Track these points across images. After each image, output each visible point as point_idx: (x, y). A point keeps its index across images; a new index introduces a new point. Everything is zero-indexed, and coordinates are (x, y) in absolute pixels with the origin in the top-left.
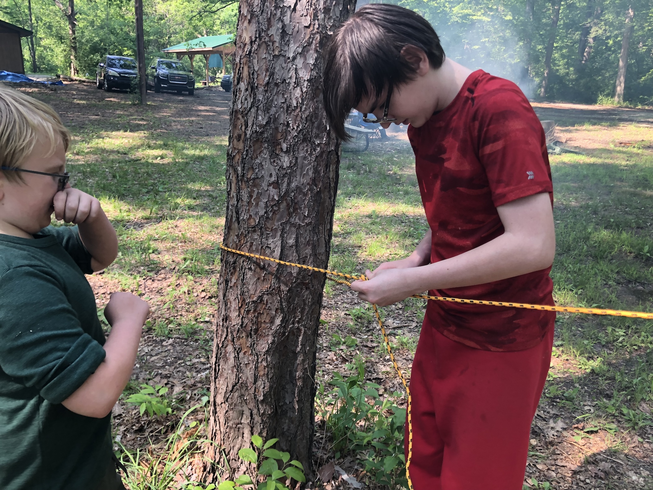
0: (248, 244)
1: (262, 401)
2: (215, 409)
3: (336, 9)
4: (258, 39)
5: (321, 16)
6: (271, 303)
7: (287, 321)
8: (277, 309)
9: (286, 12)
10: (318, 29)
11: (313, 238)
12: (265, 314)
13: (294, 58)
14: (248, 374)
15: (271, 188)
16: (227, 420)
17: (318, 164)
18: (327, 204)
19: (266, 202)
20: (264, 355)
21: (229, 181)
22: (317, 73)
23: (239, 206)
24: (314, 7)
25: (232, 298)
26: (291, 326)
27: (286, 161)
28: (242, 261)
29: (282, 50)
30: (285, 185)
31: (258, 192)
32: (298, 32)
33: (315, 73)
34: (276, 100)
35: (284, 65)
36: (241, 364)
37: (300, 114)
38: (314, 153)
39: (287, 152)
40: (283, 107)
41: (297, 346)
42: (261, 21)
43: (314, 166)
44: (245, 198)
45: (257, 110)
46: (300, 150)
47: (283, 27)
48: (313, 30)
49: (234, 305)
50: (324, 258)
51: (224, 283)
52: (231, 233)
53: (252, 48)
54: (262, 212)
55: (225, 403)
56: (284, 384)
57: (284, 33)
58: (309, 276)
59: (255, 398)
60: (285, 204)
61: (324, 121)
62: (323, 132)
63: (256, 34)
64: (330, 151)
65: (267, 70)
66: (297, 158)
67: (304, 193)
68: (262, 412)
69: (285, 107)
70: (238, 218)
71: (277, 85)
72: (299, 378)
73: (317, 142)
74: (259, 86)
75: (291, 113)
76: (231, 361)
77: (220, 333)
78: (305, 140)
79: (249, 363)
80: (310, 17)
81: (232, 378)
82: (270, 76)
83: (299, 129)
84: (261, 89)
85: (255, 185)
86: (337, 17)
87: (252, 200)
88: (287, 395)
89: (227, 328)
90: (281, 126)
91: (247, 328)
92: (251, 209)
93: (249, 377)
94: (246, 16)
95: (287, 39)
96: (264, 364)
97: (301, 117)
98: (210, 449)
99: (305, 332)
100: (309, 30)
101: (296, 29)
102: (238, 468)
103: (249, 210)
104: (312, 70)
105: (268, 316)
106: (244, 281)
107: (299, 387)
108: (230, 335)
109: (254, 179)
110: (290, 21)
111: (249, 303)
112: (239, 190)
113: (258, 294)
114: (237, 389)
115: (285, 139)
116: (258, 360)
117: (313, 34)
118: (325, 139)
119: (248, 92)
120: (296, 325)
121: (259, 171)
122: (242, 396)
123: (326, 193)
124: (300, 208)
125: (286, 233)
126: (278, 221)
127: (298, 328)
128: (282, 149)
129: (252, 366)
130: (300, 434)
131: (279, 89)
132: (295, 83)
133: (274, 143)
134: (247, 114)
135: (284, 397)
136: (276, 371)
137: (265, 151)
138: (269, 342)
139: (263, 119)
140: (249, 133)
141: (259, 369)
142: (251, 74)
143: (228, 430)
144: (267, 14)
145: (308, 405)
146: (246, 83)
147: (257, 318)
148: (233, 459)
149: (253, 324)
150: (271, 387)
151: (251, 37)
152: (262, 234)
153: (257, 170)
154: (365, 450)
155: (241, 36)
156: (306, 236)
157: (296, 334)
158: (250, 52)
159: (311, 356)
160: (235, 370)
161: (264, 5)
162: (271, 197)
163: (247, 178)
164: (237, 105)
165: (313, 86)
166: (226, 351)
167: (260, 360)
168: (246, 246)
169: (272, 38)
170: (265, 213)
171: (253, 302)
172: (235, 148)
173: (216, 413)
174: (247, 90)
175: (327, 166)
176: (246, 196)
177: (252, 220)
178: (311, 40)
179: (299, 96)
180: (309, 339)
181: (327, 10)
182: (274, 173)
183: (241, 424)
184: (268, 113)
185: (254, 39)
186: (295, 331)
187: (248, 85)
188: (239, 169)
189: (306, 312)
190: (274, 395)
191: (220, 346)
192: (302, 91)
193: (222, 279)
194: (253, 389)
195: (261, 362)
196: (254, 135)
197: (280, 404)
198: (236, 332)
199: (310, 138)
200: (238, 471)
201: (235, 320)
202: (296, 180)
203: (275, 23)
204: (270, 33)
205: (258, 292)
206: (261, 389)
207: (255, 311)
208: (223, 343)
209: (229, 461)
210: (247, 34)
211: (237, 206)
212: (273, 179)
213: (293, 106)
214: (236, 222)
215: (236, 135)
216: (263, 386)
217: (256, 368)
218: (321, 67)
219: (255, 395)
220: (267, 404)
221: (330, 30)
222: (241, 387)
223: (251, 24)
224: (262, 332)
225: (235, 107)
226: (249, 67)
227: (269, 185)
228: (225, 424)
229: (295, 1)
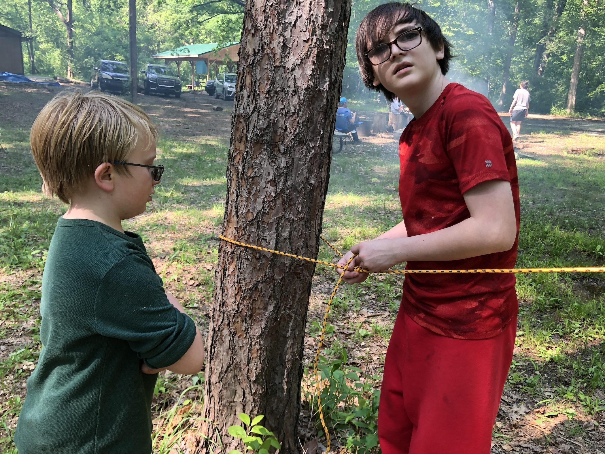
0: (246, 236)
1: (255, 382)
2: (210, 388)
3: (332, 26)
4: (260, 52)
5: (319, 32)
6: (265, 291)
7: (279, 307)
8: (270, 297)
9: (287, 27)
10: (316, 43)
11: (305, 232)
12: (260, 301)
13: (293, 69)
14: (242, 356)
15: (268, 185)
16: (221, 398)
17: (311, 165)
18: (318, 201)
19: (264, 198)
20: (258, 339)
21: (230, 178)
22: (313, 83)
23: (238, 201)
24: (312, 23)
25: (229, 285)
26: (283, 312)
27: (283, 161)
28: (239, 252)
29: (282, 61)
30: (281, 183)
31: (257, 189)
32: (297, 45)
33: (312, 83)
34: (276, 106)
35: (284, 75)
36: (235, 346)
37: (297, 119)
38: (308, 154)
39: (285, 153)
40: (281, 113)
41: (288, 331)
42: (264, 35)
43: (308, 166)
44: (244, 194)
45: (258, 115)
46: (296, 152)
47: (284, 40)
48: (311, 44)
49: (231, 292)
50: (314, 250)
51: (222, 271)
52: (230, 226)
53: (255, 59)
54: (259, 208)
55: (219, 382)
56: (274, 366)
57: (285, 47)
58: (301, 266)
59: (247, 378)
60: (280, 200)
61: (318, 126)
62: (317, 136)
63: (259, 46)
64: (323, 154)
65: (268, 79)
66: (293, 159)
67: (298, 191)
68: (254, 391)
69: (284, 113)
70: (237, 213)
71: (276, 92)
72: (289, 361)
73: (312, 145)
74: (261, 93)
75: (289, 118)
76: (227, 344)
77: (217, 317)
78: (301, 143)
79: (243, 346)
80: (309, 32)
81: (227, 359)
82: (271, 84)
83: (296, 133)
84: (263, 96)
85: (254, 183)
86: (333, 33)
87: (251, 196)
88: (276, 377)
89: (224, 313)
90: (280, 130)
91: (242, 313)
92: (249, 205)
93: (243, 359)
94: (250, 31)
95: (287, 52)
96: (257, 347)
97: (298, 122)
98: (203, 425)
99: (295, 318)
100: (307, 45)
101: (296, 43)
102: (230, 443)
103: (247, 205)
104: (309, 80)
105: (262, 303)
106: (241, 270)
107: (288, 369)
108: (226, 320)
109: (253, 177)
110: (291, 36)
111: (245, 290)
112: (239, 187)
113: (254, 282)
114: (231, 370)
115: (283, 141)
116: (251, 343)
117: (311, 48)
118: (318, 142)
119: (250, 99)
120: (287, 311)
121: (258, 170)
122: (235, 376)
123: (318, 191)
124: (295, 204)
125: (281, 226)
126: (274, 216)
127: (289, 315)
128: (279, 151)
129: (246, 348)
130: (287, 413)
131: (279, 96)
132: (293, 91)
133: (272, 145)
134: (248, 118)
135: (274, 378)
136: (268, 354)
137: (264, 152)
138: (263, 327)
139: (263, 124)
140: (250, 135)
141: (253, 351)
142: (254, 83)
143: (221, 408)
144: (270, 28)
145: (295, 385)
146: (248, 91)
147: (252, 304)
148: (225, 435)
149: (248, 310)
150: (263, 369)
151: (254, 49)
152: (259, 227)
153: (256, 169)
154: (345, 429)
155: (244, 48)
156: (299, 230)
157: (287, 319)
158: (253, 62)
159: (300, 341)
160: (230, 352)
161: (267, 21)
162: (268, 194)
163: (247, 176)
164: (240, 110)
165: (310, 94)
166: (222, 334)
167: (253, 343)
168: (244, 237)
169: (273, 50)
170: (263, 208)
171: (249, 289)
172: (236, 149)
173: (210, 392)
174: (249, 96)
175: (320, 167)
176: (245, 192)
177: (250, 214)
178: (309, 53)
179: (296, 103)
180: (299, 325)
181: (324, 27)
182: (272, 173)
183: (234, 402)
184: (268, 118)
185: (257, 51)
186: (286, 317)
187: (250, 92)
188: (240, 168)
189: (297, 300)
190: (265, 376)
191: (217, 329)
192: (299, 99)
193: (220, 268)
194: (246, 370)
195: (255, 345)
196: (255, 138)
197: (270, 385)
198: (232, 316)
199: (306, 141)
200: (230, 446)
201: (232, 305)
202: (292, 179)
203: (277, 37)
204: (272, 46)
205: (254, 280)
206: (254, 370)
207: (250, 298)
208: (219, 327)
209: (221, 437)
210: (250, 47)
211: (236, 201)
212: (271, 177)
213: (291, 112)
214: (235, 216)
215: (238, 137)
216: (256, 367)
217: (250, 350)
218: (317, 78)
219: (248, 376)
220: (258, 384)
221: (326, 45)
222: (235, 368)
223: (255, 38)
224: (256, 317)
225: (238, 112)
226: (252, 76)
227: (267, 183)
228: (219, 402)
229: (295, 18)
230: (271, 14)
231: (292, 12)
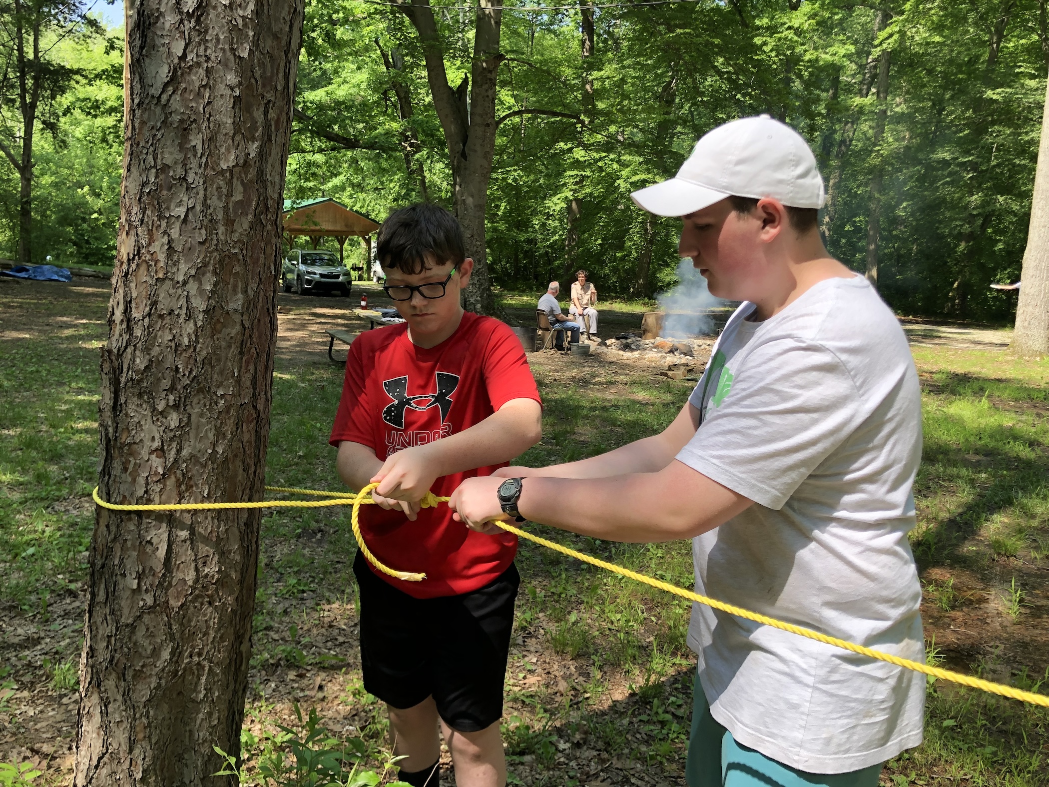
1: (142, 781)
3: (243, 220)
4: (136, 258)
5: (220, 229)
6: (155, 626)
7: (180, 653)
9: (174, 223)
10: (216, 245)
11: (219, 527)
13: (185, 283)
14: (121, 738)
15: (153, 457)
17: (221, 423)
18: (240, 478)
19: (147, 477)
20: (144, 707)
22: (217, 302)
23: (111, 482)
24: (210, 217)
26: (188, 660)
27: (174, 419)
29: (168, 272)
30: (173, 452)
31: (135, 464)
32: (190, 249)
33: (214, 302)
34: (161, 337)
35: (171, 291)
36: (110, 722)
37: (193, 355)
39: (176, 407)
40: (170, 346)
41: (199, 692)
42: (141, 234)
43: (215, 426)
44: (118, 471)
45: (135, 350)
46: (194, 405)
47: (169, 242)
48: (210, 247)
53: (128, 268)
54: (139, 492)
56: (179, 752)
57: (171, 250)
58: (213, 584)
59: (130, 776)
60: (173, 479)
61: (230, 365)
62: (228, 380)
63: (134, 250)
64: (243, 405)
65: (148, 298)
66: (190, 416)
67: (201, 464)
69: (173, 347)
71: (161, 316)
72: (204, 742)
73: (220, 392)
75: (181, 354)
76: (97, 719)
78: (200, 390)
79: (122, 721)
80: (206, 230)
81: (98, 745)
82: (152, 305)
83: (192, 376)
85: (131, 454)
87: (128, 474)
88: (186, 770)
89: (92, 667)
90: (167, 372)
91: (119, 664)
92: (125, 487)
93: (123, 743)
94: (125, 227)
95: (176, 258)
96: (145, 721)
97: (196, 360)
99: (210, 669)
100: (203, 248)
101: (188, 245)
103: (123, 488)
104: (209, 298)
105: (150, 646)
107: (203, 757)
108: (96, 678)
109: (130, 444)
110: (181, 235)
111: (123, 626)
113: (134, 612)
114: (105, 763)
115: (173, 389)
116: (135, 715)
118: (232, 389)
120: (196, 659)
121: (136, 433)
122: (113, 773)
124: (197, 485)
125: (175, 520)
127: (199, 664)
128: (168, 403)
129: (127, 725)
131: (164, 322)
132: (186, 314)
134: (122, 355)
137: (144, 406)
138: (152, 687)
139: (142, 362)
140: (122, 381)
141: (137, 730)
142: (128, 302)
144: (149, 224)
149: (128, 659)
150: (154, 758)
151: (128, 254)
153: (134, 432)
157: (195, 672)
158: (127, 273)
160: (102, 733)
162: (154, 469)
163: (120, 444)
165: (212, 318)
166: (89, 703)
167: (138, 716)
168: (118, 541)
169: (154, 255)
170: (146, 492)
171: (128, 624)
174: (121, 323)
176: (120, 468)
178: (207, 259)
179: (191, 331)
181: (229, 222)
182: (157, 436)
184: (149, 354)
185: (131, 256)
186: (194, 667)
187: (124, 316)
188: (111, 430)
189: (210, 639)
190: (162, 770)
194: (128, 762)
195: (140, 718)
196: (130, 384)
198: (104, 671)
199: (209, 387)
201: (103, 654)
202: (189, 446)
203: (159, 237)
204: (152, 249)
205: (135, 609)
207: (130, 639)
208: (87, 691)
210: (124, 250)
211: (107, 483)
212: (157, 444)
213: (184, 345)
216: (143, 756)
217: (133, 728)
219: (131, 771)
222: (111, 760)
223: (129, 237)
226: (125, 293)
229: (185, 210)
230: (149, 204)
231: (181, 201)
